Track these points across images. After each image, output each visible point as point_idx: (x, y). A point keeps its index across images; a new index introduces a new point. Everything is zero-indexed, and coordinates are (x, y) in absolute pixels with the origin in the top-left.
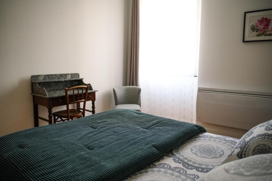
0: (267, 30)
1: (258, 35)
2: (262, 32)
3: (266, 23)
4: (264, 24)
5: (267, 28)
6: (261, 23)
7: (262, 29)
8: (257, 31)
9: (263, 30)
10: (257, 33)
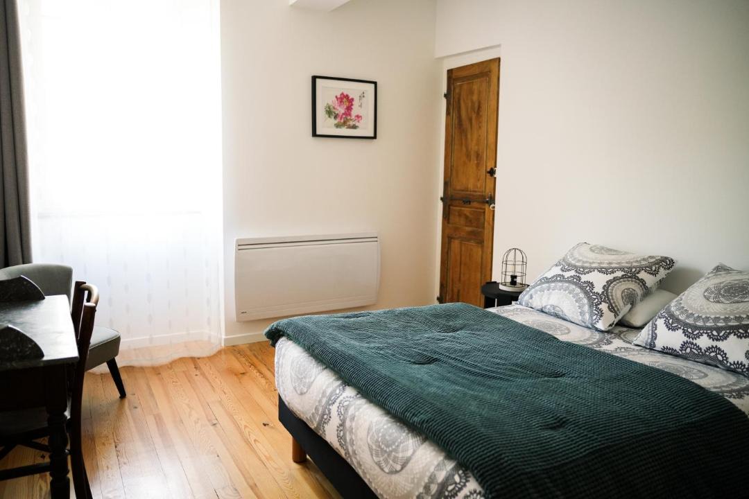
0: (349, 118)
1: (338, 126)
2: (342, 121)
3: (347, 104)
4: (345, 107)
5: (350, 115)
6: (341, 102)
7: (343, 114)
8: (335, 117)
9: (344, 116)
10: (336, 122)
